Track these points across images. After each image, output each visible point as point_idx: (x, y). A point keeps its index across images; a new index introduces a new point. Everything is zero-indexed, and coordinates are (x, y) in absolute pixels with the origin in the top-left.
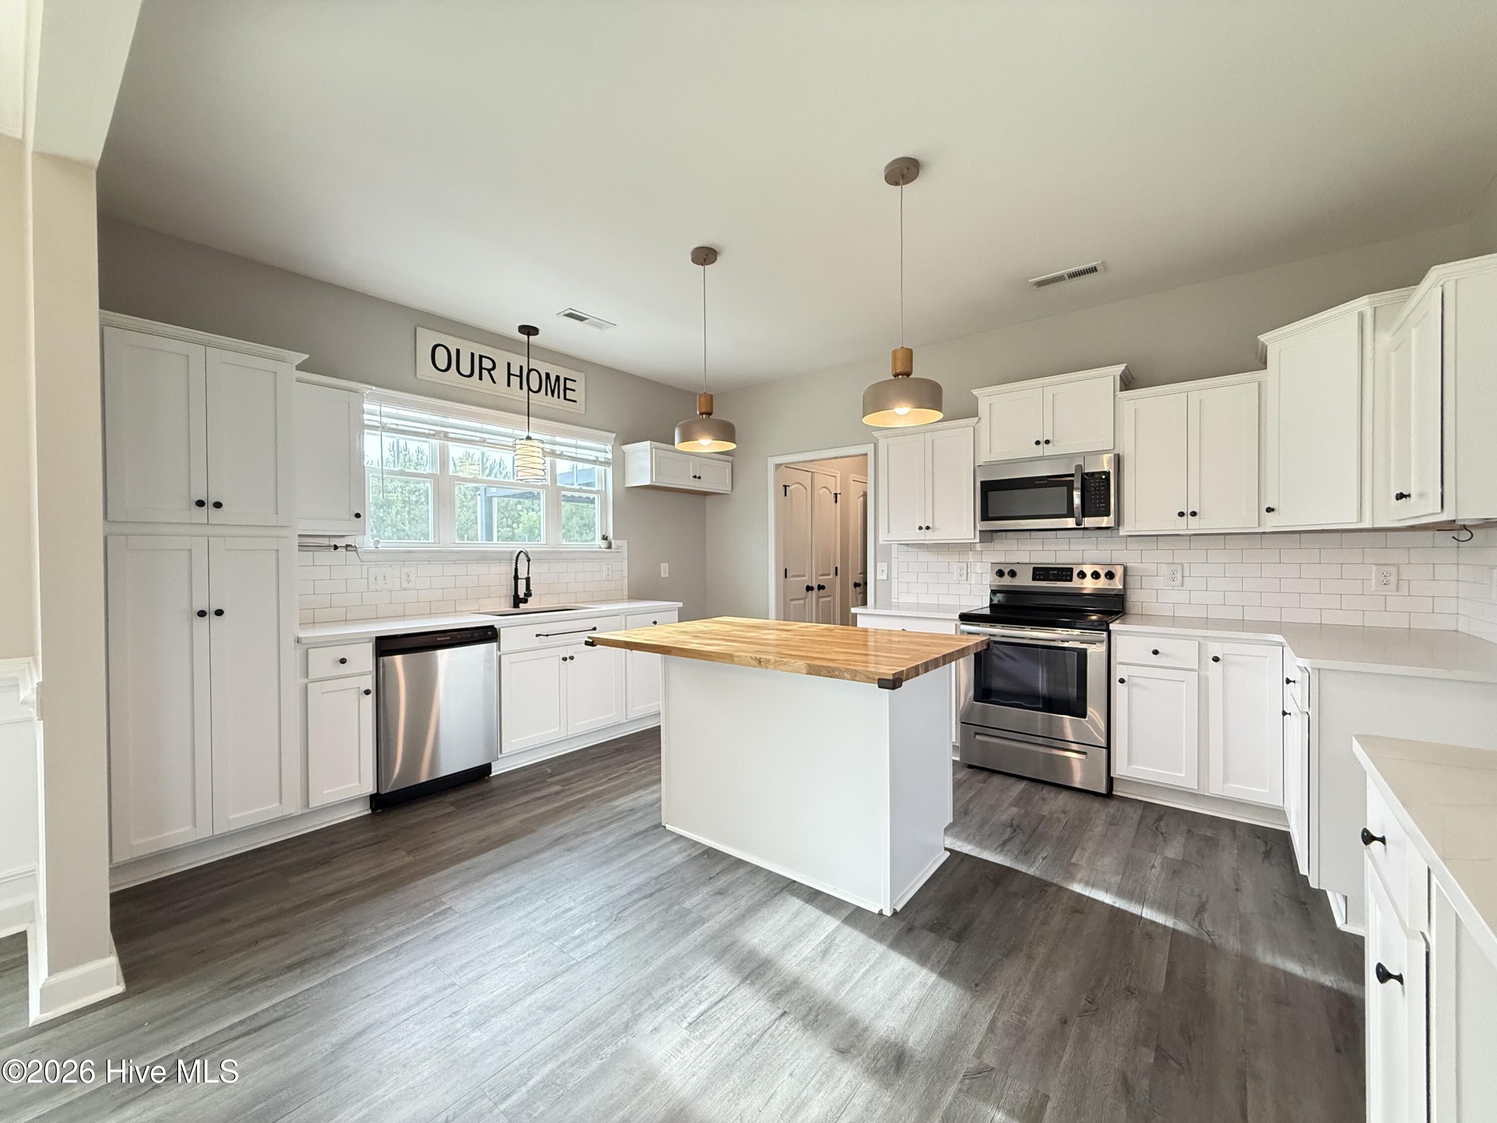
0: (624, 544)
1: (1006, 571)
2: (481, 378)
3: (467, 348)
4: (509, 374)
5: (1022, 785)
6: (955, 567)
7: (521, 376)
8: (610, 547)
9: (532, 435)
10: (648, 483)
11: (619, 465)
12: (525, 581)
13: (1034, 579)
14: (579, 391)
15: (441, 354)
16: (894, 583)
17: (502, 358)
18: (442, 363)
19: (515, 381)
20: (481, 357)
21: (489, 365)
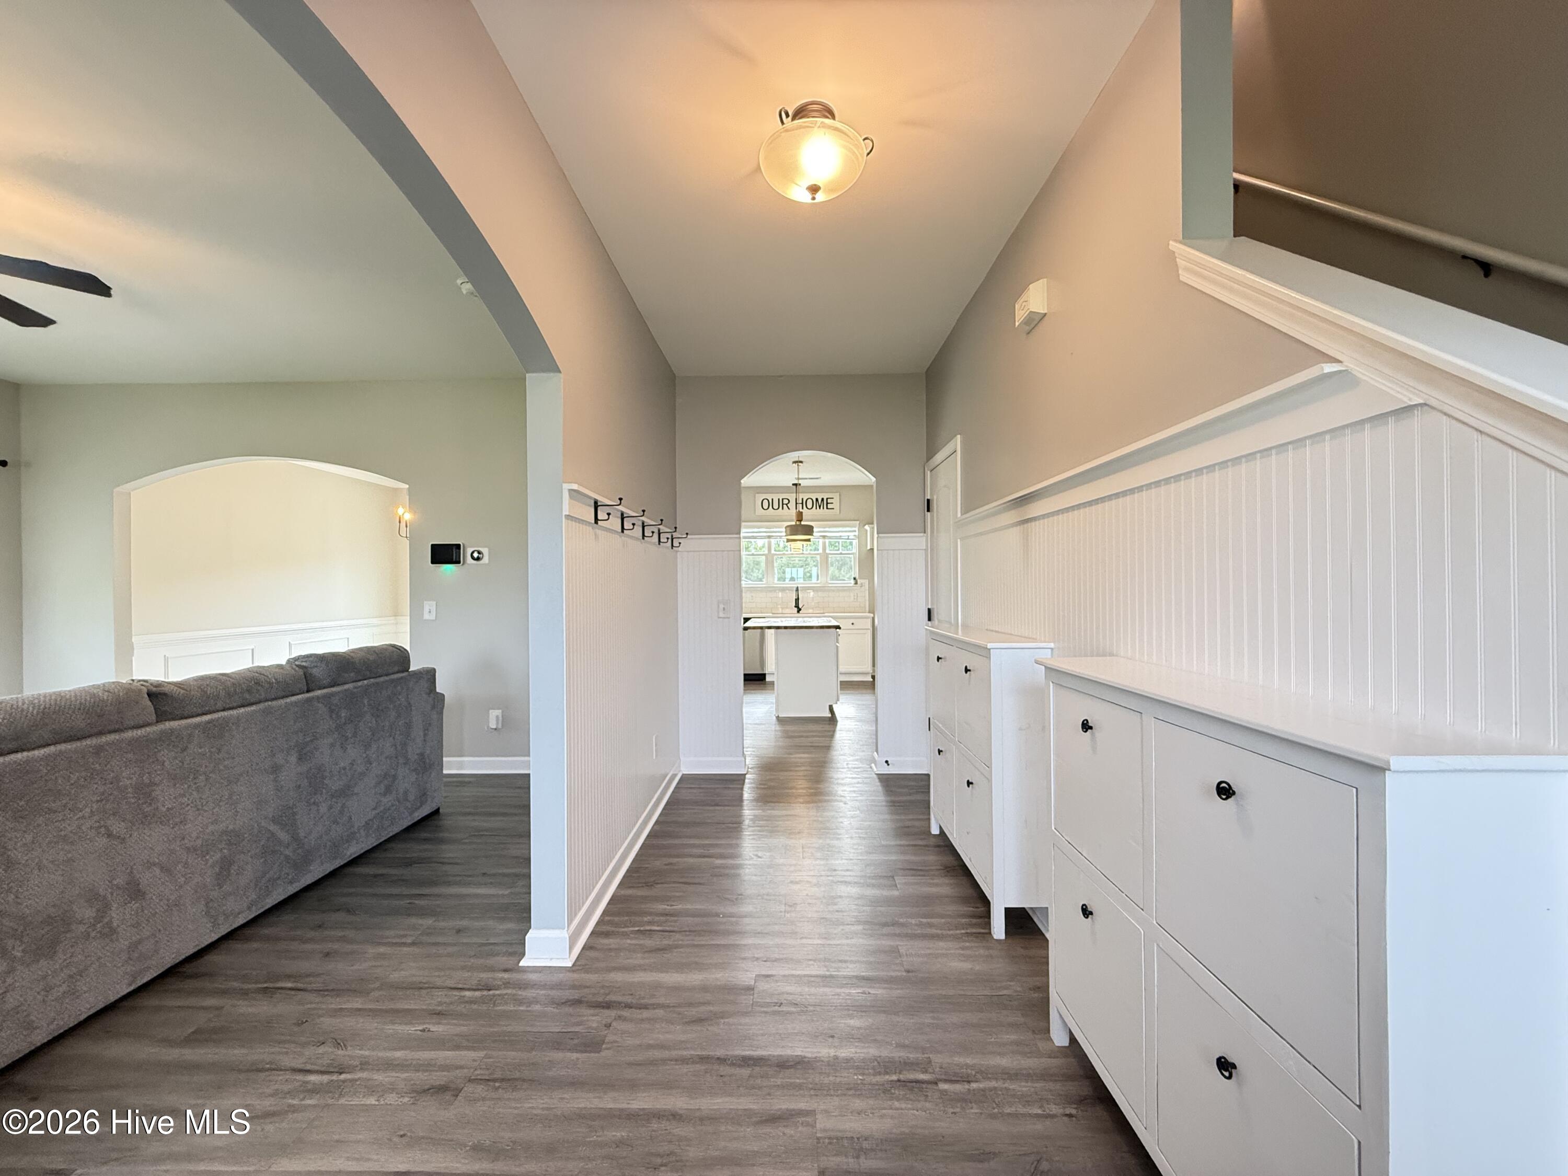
2: (783, 509)
3: (776, 497)
4: (797, 503)
7: (802, 503)
8: (858, 584)
11: (861, 538)
14: (835, 503)
15: (766, 502)
18: (766, 506)
19: (800, 506)
20: (783, 499)
21: (786, 502)
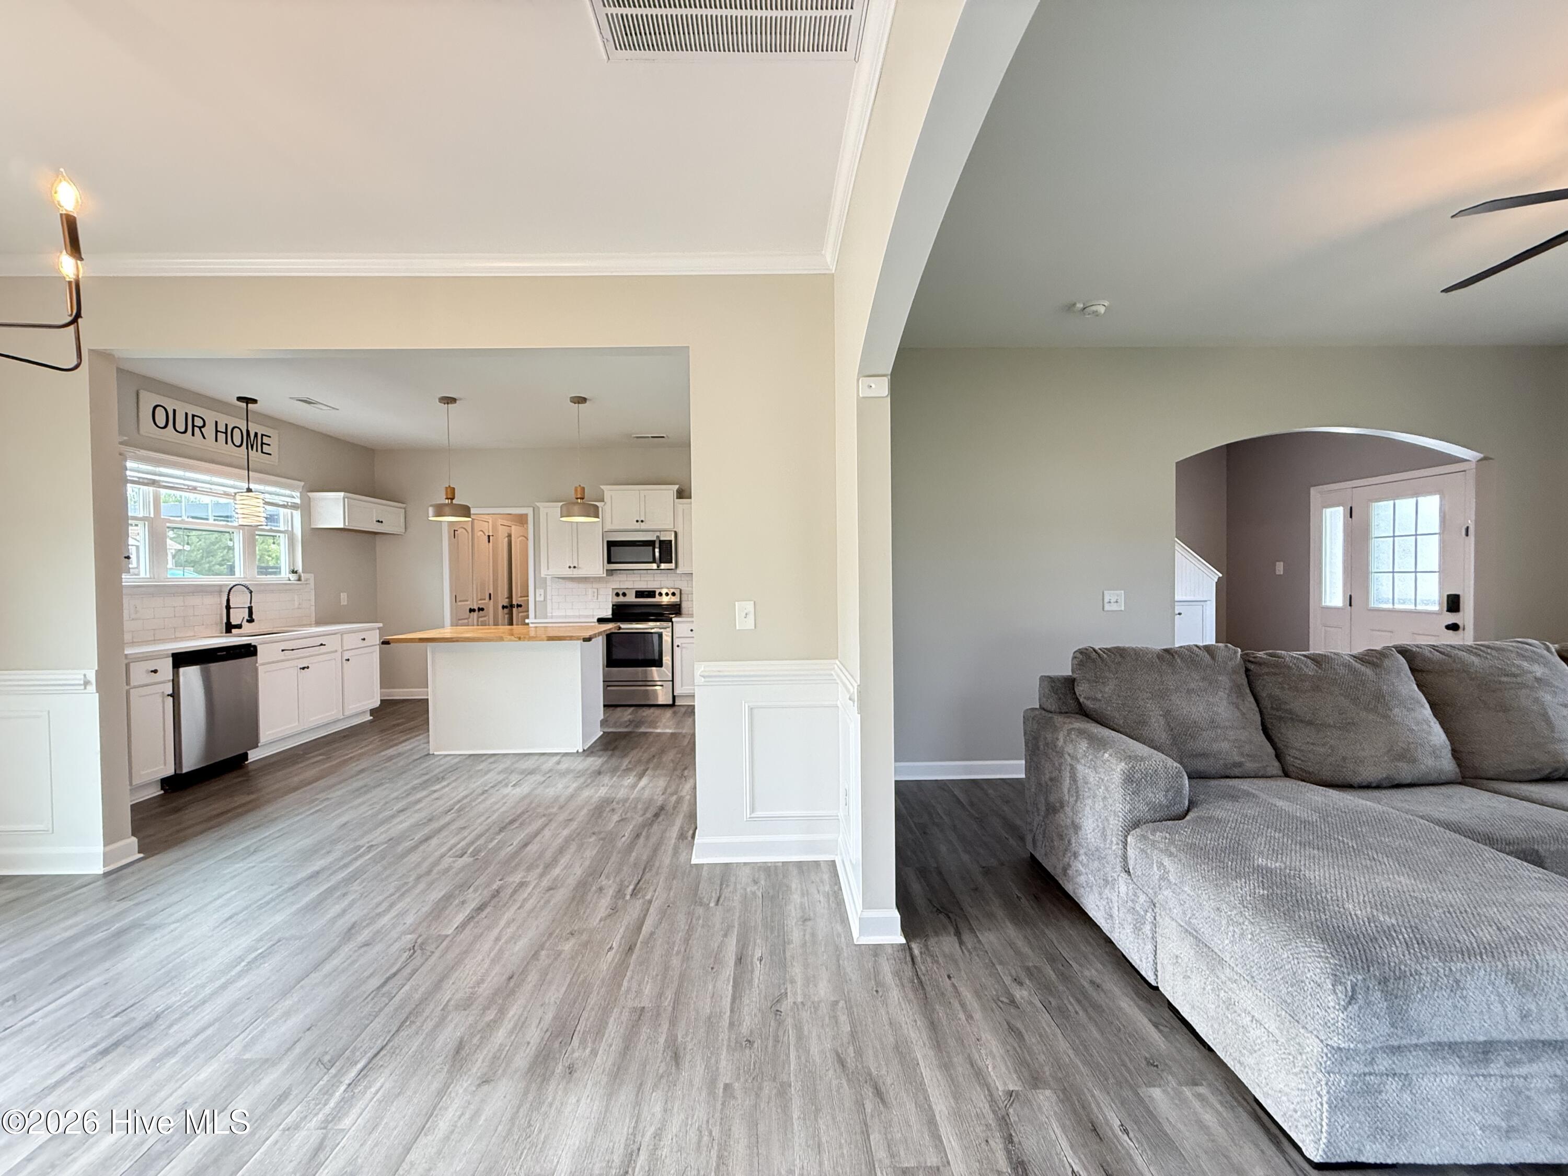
0: (311, 576)
1: (621, 593)
2: (193, 435)
3: (182, 409)
4: (217, 431)
5: (632, 709)
6: (590, 591)
7: (226, 433)
8: (299, 579)
9: (252, 486)
10: (341, 526)
11: (306, 509)
12: (247, 610)
13: (636, 597)
14: (272, 445)
15: (160, 413)
16: (549, 602)
17: (210, 417)
18: (161, 421)
19: (221, 437)
20: (193, 416)
21: (200, 423)
